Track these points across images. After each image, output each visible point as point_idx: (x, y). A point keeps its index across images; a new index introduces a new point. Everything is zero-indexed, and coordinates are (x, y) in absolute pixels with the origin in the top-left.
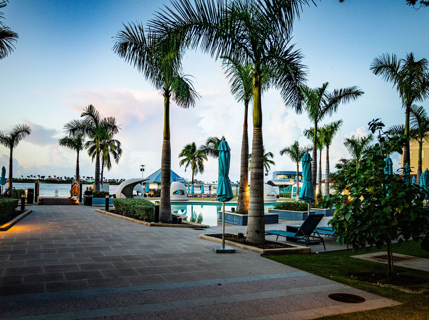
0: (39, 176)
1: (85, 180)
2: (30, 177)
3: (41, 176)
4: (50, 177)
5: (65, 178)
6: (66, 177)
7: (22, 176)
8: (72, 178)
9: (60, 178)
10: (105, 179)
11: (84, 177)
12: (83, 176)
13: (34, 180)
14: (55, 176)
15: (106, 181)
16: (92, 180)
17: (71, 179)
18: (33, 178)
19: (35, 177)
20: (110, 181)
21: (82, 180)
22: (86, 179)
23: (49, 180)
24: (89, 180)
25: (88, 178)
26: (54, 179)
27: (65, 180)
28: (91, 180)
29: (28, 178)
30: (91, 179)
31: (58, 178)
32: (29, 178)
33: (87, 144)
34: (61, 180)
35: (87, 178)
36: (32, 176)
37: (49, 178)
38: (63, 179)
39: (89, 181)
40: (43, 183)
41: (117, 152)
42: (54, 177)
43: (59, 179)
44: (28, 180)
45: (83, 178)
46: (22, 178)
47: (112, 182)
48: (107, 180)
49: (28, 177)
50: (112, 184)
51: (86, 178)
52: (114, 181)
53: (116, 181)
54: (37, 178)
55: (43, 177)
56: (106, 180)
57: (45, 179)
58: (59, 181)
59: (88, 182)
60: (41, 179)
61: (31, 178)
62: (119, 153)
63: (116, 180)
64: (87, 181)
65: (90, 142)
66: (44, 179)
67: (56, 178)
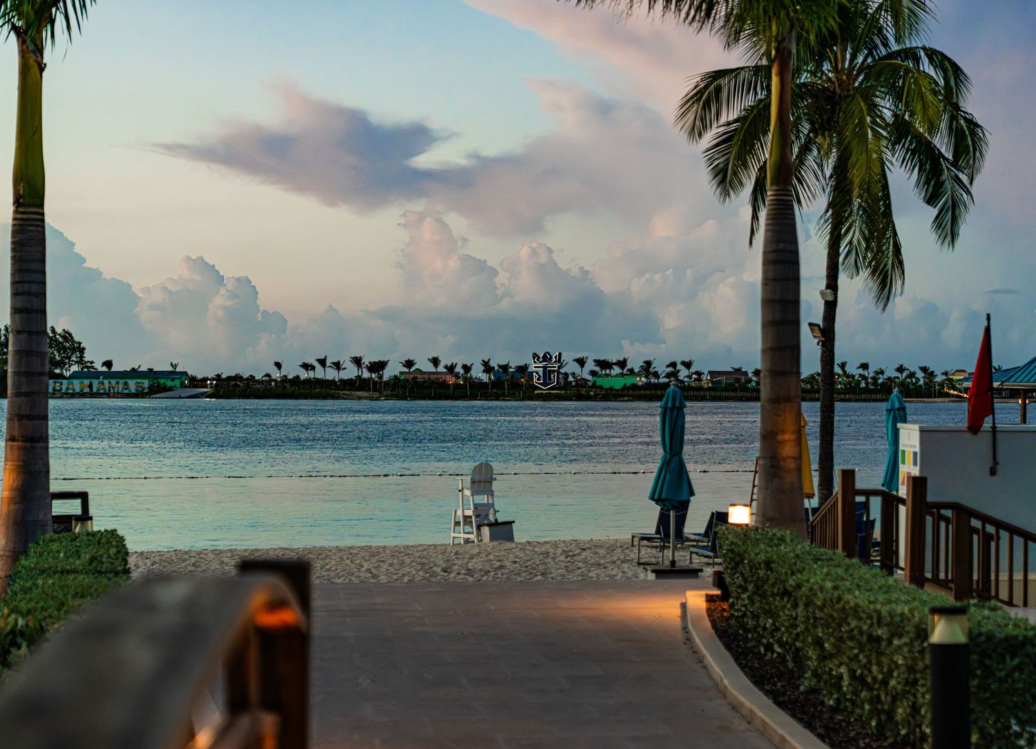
0: (357, 361)
1: (589, 378)
2: (313, 368)
3: (366, 361)
4: (409, 364)
5: (487, 368)
6: (492, 364)
7: (278, 365)
8: (523, 369)
9: (459, 369)
10: (693, 369)
11: (581, 362)
12: (579, 356)
13: (333, 381)
14: (435, 361)
15: (699, 380)
16: (622, 375)
17: (518, 375)
18: (331, 374)
19: (337, 365)
20: (719, 382)
21: (571, 379)
22: (593, 373)
23: (406, 380)
24: (607, 375)
25: (604, 364)
26: (432, 377)
27: (485, 378)
28: (617, 376)
29: (304, 375)
30: (616, 370)
31: (451, 369)
32: (311, 374)
33: (700, 93)
34: (465, 379)
35: (597, 369)
36: (322, 362)
37: (406, 370)
38: (478, 373)
39: (606, 383)
40: (378, 399)
41: (943, 144)
42: (429, 368)
43: (457, 376)
44: (308, 381)
45: (575, 368)
46: (276, 375)
47: (730, 388)
48: (704, 377)
49: (306, 366)
50: (732, 394)
51: (590, 365)
52: (738, 380)
53: (750, 381)
54: (350, 372)
55: (378, 366)
56: (699, 373)
57: (387, 374)
58: (457, 386)
59: (601, 387)
60: (366, 374)
61: (319, 373)
62: (956, 155)
63: (750, 375)
64: (599, 381)
65: (724, 81)
66: (381, 377)
67: (441, 369)
